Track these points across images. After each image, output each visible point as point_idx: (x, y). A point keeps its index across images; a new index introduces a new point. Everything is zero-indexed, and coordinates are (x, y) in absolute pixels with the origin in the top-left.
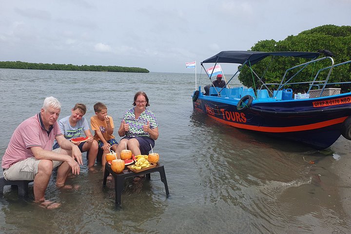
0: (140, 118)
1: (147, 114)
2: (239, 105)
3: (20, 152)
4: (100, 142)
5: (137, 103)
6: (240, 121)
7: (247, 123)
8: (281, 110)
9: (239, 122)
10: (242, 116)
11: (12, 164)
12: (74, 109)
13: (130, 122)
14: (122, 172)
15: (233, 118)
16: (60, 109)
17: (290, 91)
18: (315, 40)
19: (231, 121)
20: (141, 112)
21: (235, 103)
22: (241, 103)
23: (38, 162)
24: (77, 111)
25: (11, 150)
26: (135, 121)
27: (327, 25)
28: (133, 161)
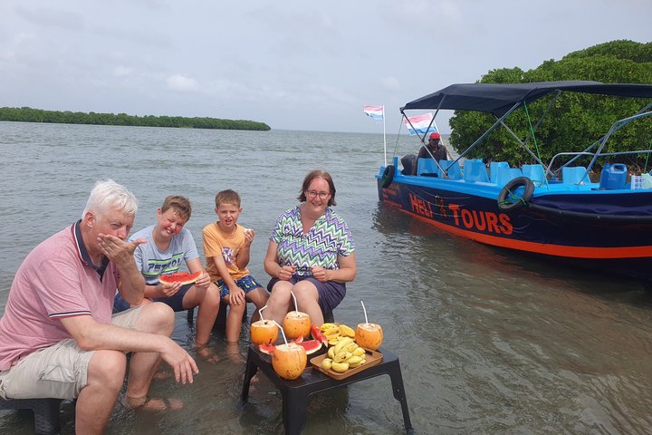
0: (313, 231)
1: (331, 221)
2: (502, 198)
3: (35, 327)
4: (222, 283)
5: (310, 196)
6: (498, 231)
7: (514, 236)
8: (611, 212)
9: (494, 234)
10: (502, 220)
11: (19, 357)
12: (164, 210)
13: (291, 240)
14: (300, 379)
15: (480, 224)
16: (133, 216)
17: (621, 168)
18: (600, 69)
19: (474, 229)
20: (315, 217)
21: (494, 195)
22: (508, 193)
23: (87, 358)
24: (171, 213)
25: (12, 322)
26: (302, 237)
27: (620, 42)
28: (320, 346)
